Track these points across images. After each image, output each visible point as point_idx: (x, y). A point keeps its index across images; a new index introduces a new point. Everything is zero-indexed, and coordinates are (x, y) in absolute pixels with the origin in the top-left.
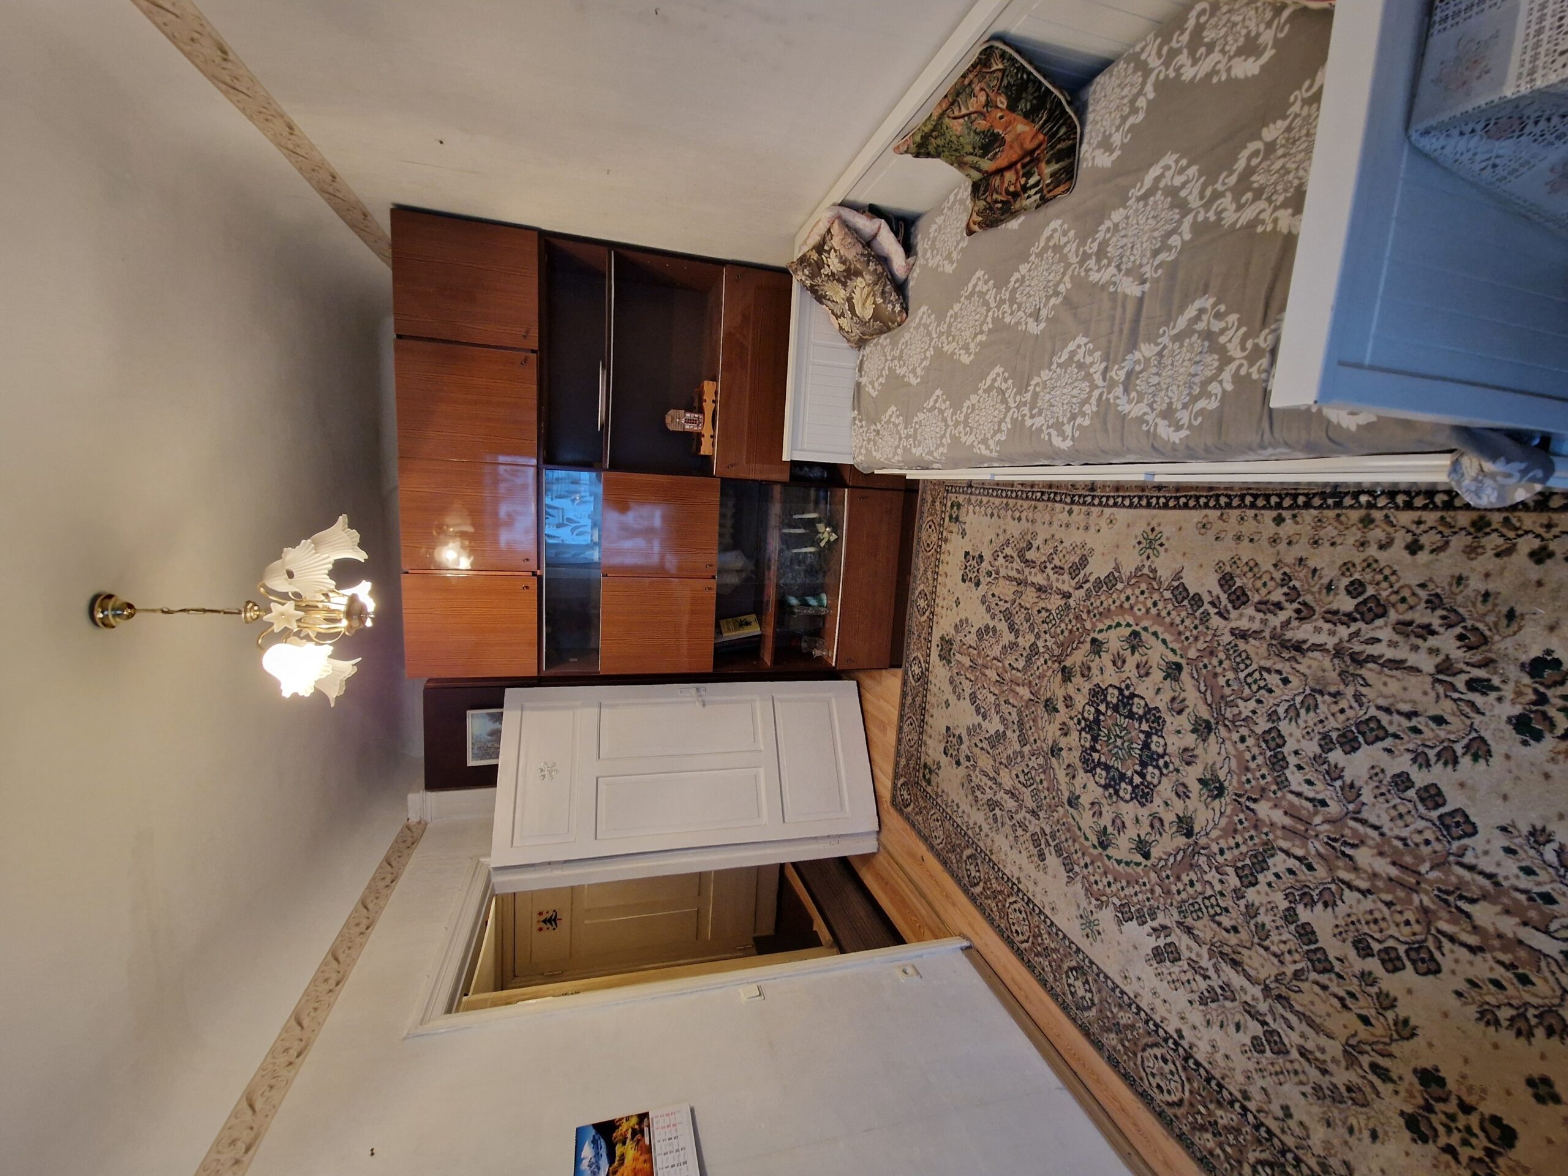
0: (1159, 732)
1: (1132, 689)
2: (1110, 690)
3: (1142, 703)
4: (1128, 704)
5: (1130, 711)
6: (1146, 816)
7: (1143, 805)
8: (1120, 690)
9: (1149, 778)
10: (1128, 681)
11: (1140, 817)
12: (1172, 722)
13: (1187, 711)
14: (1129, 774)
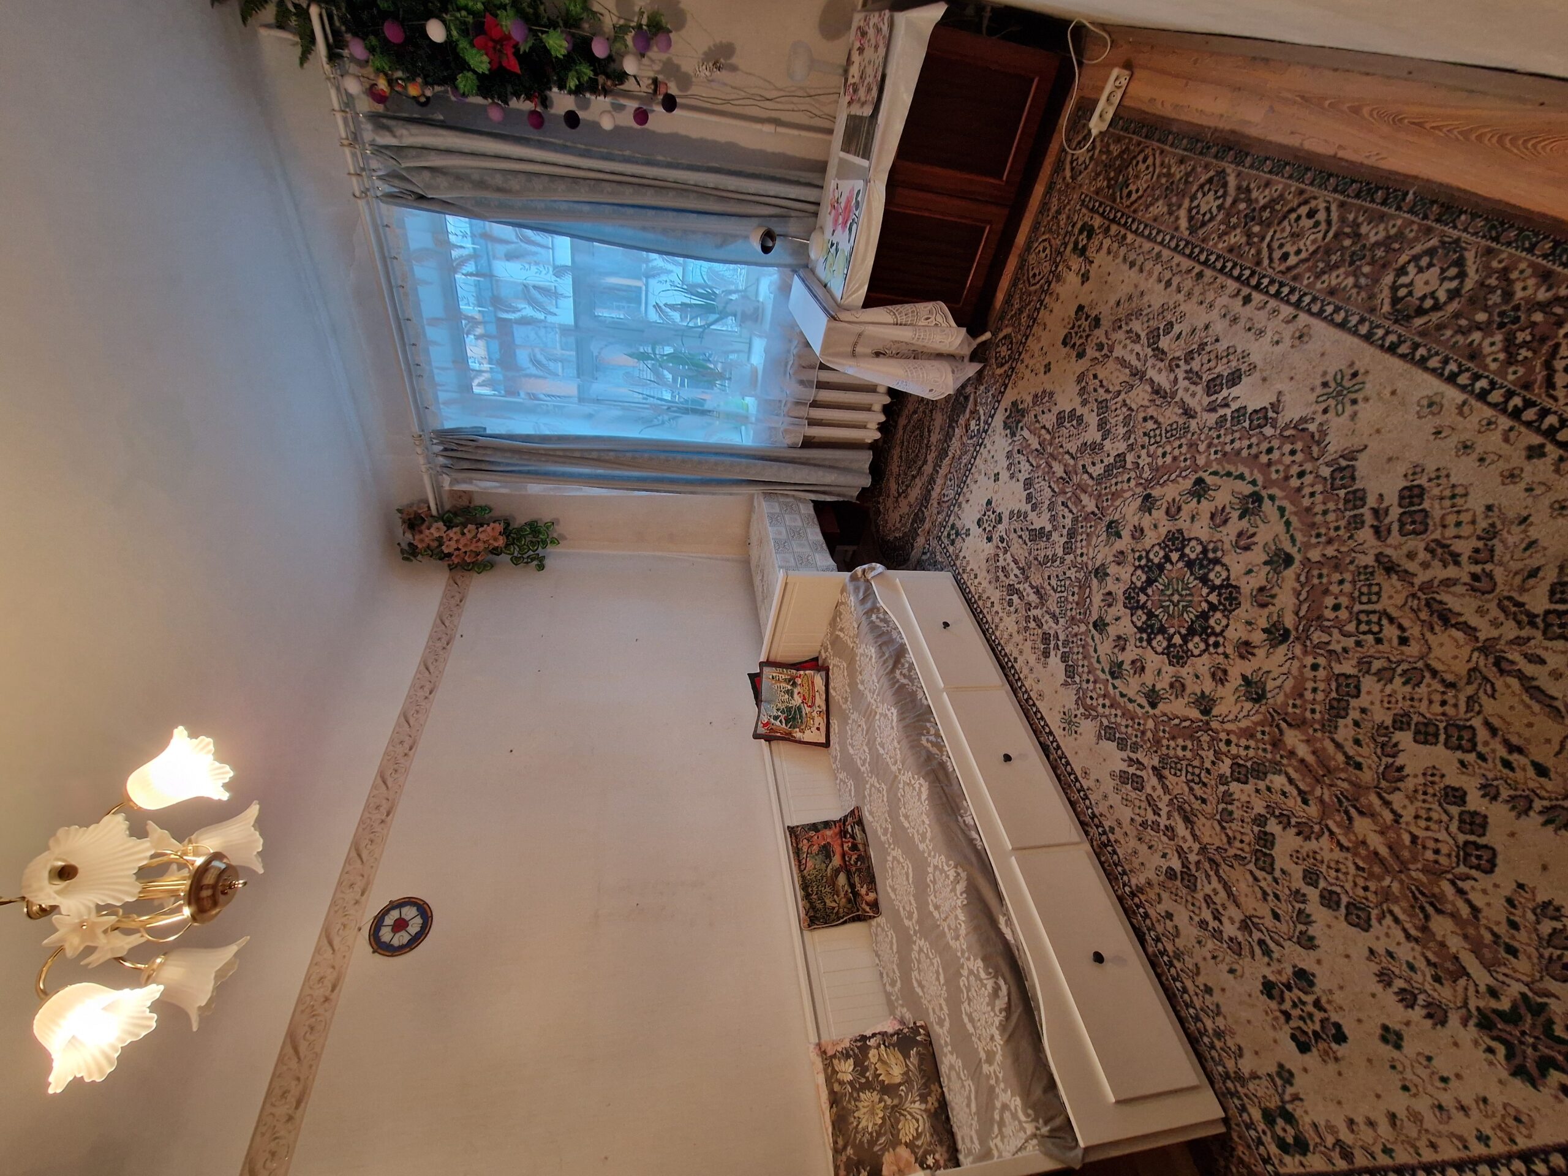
0: (1133, 587)
1: (1138, 636)
2: (1159, 650)
3: (1135, 619)
4: (1148, 626)
5: (1148, 619)
6: (1181, 520)
7: (1180, 531)
8: (1149, 641)
9: (1162, 554)
10: (1138, 644)
11: (1189, 521)
12: (1119, 589)
13: (1105, 591)
14: (1181, 564)
